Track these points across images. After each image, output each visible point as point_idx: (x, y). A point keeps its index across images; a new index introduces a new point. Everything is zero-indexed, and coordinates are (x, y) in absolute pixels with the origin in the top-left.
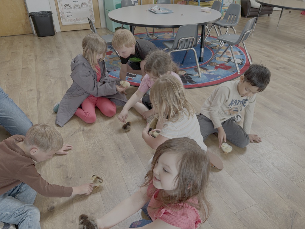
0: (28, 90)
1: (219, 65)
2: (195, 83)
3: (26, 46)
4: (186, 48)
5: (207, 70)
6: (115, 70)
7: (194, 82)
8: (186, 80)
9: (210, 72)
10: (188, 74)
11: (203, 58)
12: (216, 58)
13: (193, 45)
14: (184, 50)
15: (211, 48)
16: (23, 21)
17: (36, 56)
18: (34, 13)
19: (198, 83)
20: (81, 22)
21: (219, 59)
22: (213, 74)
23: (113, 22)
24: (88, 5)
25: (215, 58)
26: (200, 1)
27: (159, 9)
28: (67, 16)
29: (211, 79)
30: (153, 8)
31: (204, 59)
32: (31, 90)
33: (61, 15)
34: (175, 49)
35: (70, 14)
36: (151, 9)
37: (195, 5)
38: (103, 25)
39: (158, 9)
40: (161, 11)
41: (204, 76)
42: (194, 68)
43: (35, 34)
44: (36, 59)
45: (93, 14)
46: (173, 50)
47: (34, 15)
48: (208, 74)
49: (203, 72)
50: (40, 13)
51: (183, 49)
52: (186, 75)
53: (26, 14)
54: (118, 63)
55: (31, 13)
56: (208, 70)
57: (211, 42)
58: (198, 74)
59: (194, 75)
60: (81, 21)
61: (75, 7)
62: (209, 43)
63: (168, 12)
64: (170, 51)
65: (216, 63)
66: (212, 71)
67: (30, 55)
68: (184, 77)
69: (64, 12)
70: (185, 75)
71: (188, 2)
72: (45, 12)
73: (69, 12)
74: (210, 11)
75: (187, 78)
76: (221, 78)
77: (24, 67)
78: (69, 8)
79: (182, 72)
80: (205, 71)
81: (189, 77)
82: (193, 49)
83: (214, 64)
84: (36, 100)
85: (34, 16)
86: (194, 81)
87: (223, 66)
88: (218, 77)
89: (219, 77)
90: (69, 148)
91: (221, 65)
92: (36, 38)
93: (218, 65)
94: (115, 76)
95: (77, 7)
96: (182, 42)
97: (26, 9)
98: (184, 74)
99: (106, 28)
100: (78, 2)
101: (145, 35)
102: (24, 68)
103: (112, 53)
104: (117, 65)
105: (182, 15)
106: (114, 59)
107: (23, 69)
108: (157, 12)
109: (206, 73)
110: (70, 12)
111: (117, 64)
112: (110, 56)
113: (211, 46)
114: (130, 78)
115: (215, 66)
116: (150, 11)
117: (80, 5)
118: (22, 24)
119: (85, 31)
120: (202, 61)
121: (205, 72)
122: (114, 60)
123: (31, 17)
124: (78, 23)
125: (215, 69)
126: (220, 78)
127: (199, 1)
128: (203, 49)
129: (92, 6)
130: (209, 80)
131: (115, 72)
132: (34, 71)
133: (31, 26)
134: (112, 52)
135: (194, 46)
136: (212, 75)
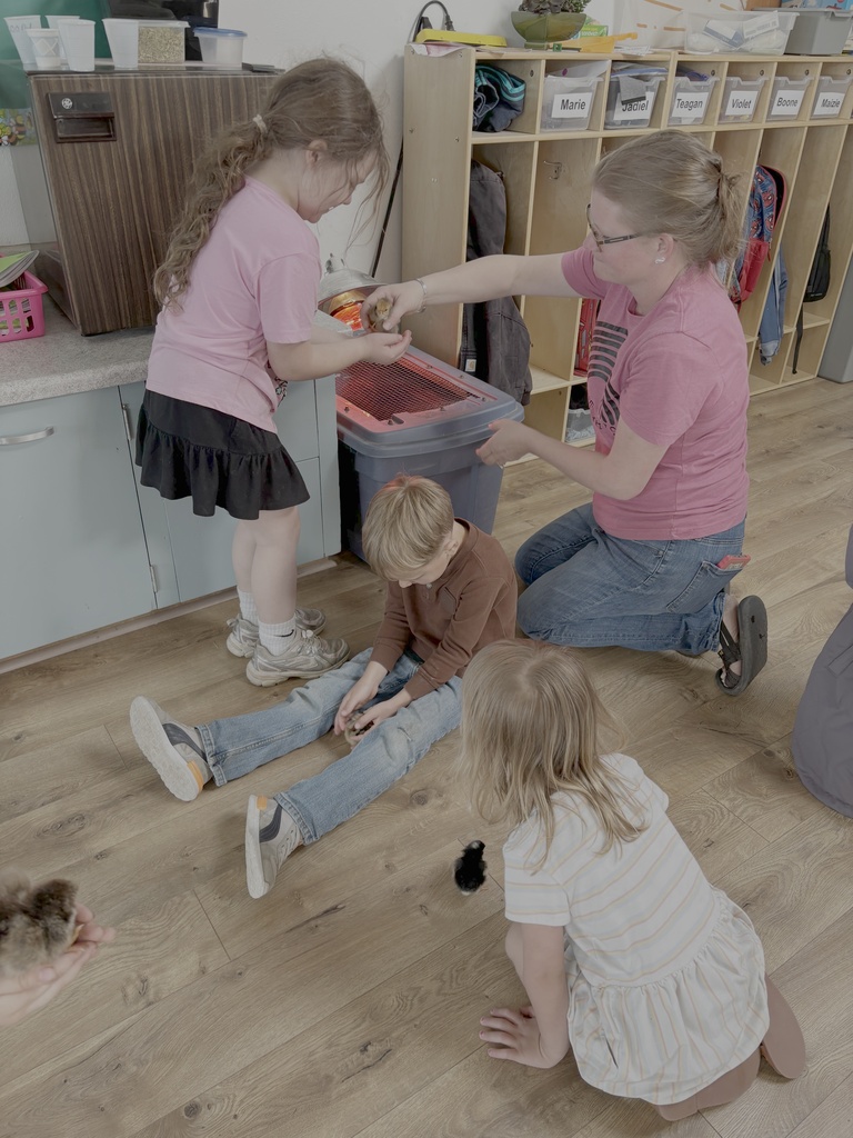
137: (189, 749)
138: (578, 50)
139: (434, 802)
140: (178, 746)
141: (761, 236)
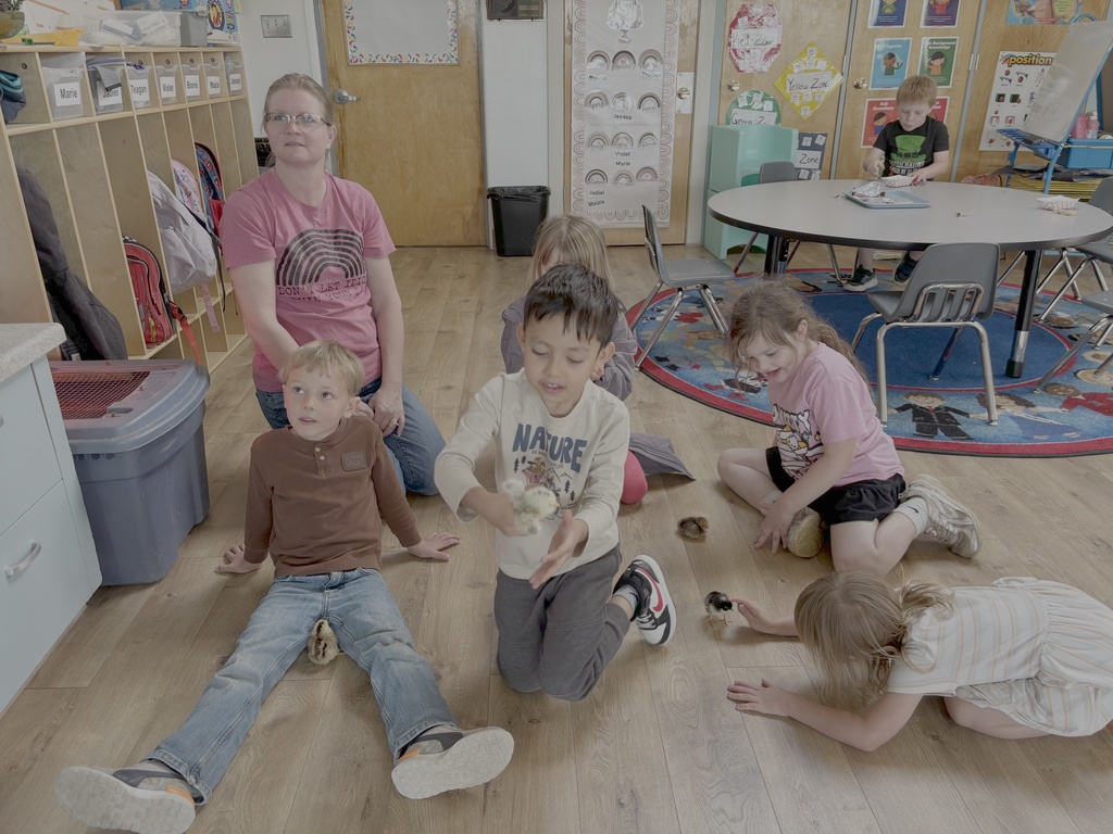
0: (442, 385)
1: (1084, 395)
2: (969, 439)
3: (462, 277)
4: (949, 320)
5: (1028, 405)
6: (697, 367)
7: (964, 435)
8: (937, 426)
9: (1039, 415)
10: (947, 409)
11: (1021, 364)
12: (1079, 375)
13: (975, 311)
14: (938, 323)
15: (1070, 337)
16: (469, 209)
17: (481, 304)
18: (502, 189)
19: (980, 440)
20: (627, 223)
21: (1090, 376)
22: (1049, 421)
23: (726, 226)
24: (658, 173)
25: (1075, 373)
26: (1053, 179)
27: (883, 194)
28: (590, 204)
29: (1035, 437)
30: (859, 191)
31: (1025, 371)
32: (449, 388)
33: (573, 200)
34: (906, 318)
35: (599, 198)
36: (853, 194)
37: (1033, 189)
38: (693, 237)
39: (878, 193)
40: (885, 199)
41: (1014, 424)
42: (977, 394)
43: (491, 248)
44: (478, 314)
45: (669, 201)
46: (898, 321)
47: (500, 193)
48: (1031, 418)
49: (1009, 410)
50: (519, 190)
51: (935, 320)
52: (943, 411)
53: (480, 192)
54: (711, 347)
55: (493, 189)
56: (1033, 406)
57: (1076, 320)
58: (985, 415)
59: (971, 416)
60: (626, 220)
61: (617, 179)
62: (1065, 320)
63: (910, 203)
64: (888, 324)
65: (1073, 388)
66: (1048, 410)
67: (467, 301)
68: (933, 414)
69: (584, 191)
70: (938, 409)
71: (1009, 178)
72: (530, 188)
73: (597, 193)
74: (1074, 209)
75: (942, 421)
76: (1078, 438)
77: (444, 328)
78: (600, 179)
79: (930, 399)
80: (1022, 408)
81: (953, 418)
82: (976, 324)
83: (1066, 391)
84: (455, 413)
85: (497, 198)
86: (967, 432)
87: (1100, 401)
88: (1066, 434)
89: (1073, 435)
90: (453, 541)
91: (1094, 396)
92: (493, 258)
93: (1080, 397)
94: (692, 381)
95: (623, 180)
96: (931, 297)
97: (483, 176)
98: (934, 406)
99: (703, 248)
100: (629, 164)
101: (826, 276)
102: (445, 332)
103: (701, 319)
104: (705, 352)
105: (959, 215)
106: (701, 334)
107: (440, 332)
108: (871, 202)
109: (1023, 415)
110: (601, 193)
111: (708, 350)
112: (693, 327)
113: (1073, 332)
114: (738, 394)
115: (1064, 398)
116: (848, 198)
117: (635, 175)
118: (464, 218)
119: (633, 250)
120: (1015, 375)
121: (1019, 411)
122: (700, 338)
123: (490, 200)
124: (618, 226)
125: (1061, 407)
126: (1074, 439)
127: (1050, 178)
128: (1023, 335)
129: (669, 179)
130: (1028, 439)
131: (695, 370)
132: (469, 341)
133: (486, 224)
134: (700, 315)
135: (980, 316)
136: (1044, 425)
137: (154, 780)
138: (53, 44)
139: (444, 672)
140: (141, 785)
141: (215, 197)
